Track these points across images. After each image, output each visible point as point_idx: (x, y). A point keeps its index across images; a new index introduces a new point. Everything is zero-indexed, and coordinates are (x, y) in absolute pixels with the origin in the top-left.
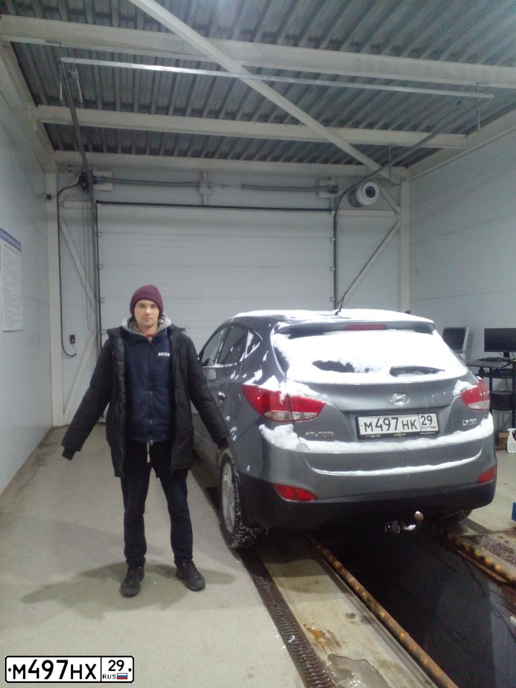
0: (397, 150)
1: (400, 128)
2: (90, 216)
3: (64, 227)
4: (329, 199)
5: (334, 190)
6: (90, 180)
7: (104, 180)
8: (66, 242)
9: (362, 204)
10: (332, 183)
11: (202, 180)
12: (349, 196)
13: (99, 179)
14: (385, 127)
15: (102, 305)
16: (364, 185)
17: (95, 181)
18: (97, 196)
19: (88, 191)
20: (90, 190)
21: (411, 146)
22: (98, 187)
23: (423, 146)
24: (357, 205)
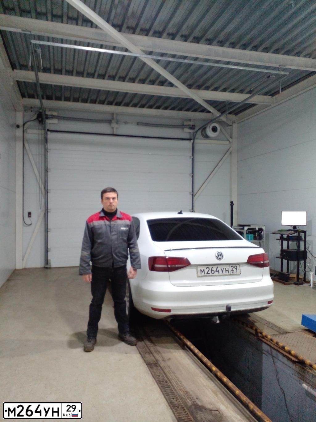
0: (231, 104)
1: (233, 91)
2: (43, 138)
3: (26, 145)
4: (190, 133)
5: (193, 127)
6: (44, 116)
7: (53, 117)
8: (28, 154)
9: (210, 136)
10: (191, 123)
11: (113, 119)
12: (202, 131)
13: (49, 116)
14: (224, 90)
15: (49, 194)
16: (211, 125)
17: (47, 118)
18: (48, 127)
19: (42, 124)
20: (43, 123)
21: (240, 102)
22: (48, 121)
23: (247, 102)
24: (207, 137)
